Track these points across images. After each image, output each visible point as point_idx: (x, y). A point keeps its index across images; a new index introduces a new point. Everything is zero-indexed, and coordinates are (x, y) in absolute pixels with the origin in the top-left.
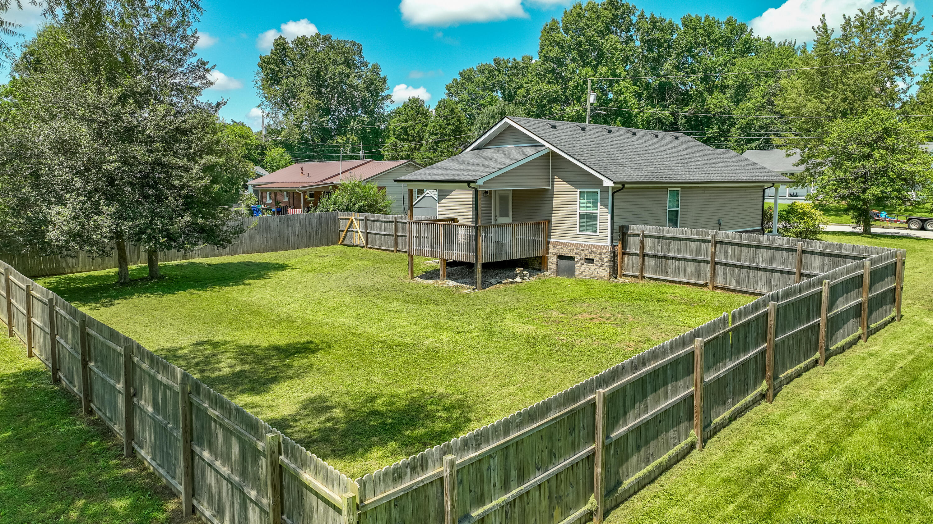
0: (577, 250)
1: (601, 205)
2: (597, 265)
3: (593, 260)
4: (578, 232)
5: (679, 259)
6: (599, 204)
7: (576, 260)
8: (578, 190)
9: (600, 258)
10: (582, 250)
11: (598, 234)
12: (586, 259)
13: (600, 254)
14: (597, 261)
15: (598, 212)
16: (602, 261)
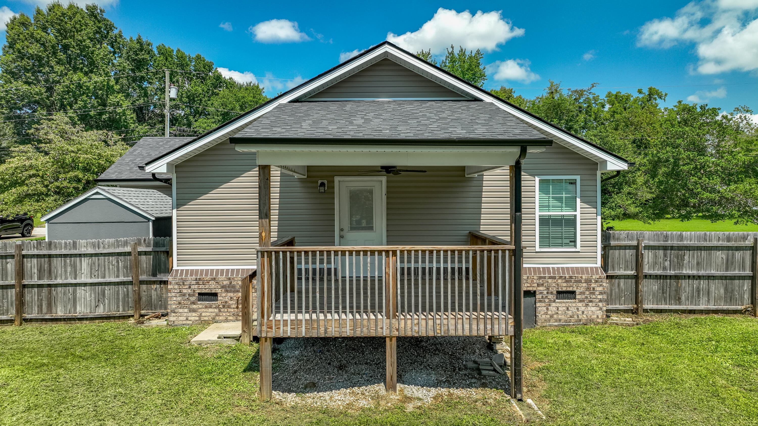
0: (540, 278)
1: (582, 201)
2: (580, 301)
3: (573, 293)
4: (538, 249)
5: (699, 277)
6: (578, 200)
7: (538, 296)
8: (537, 179)
9: (588, 289)
10: (550, 278)
11: (578, 248)
12: (559, 293)
13: (588, 281)
14: (582, 293)
15: (578, 213)
16: (594, 294)
